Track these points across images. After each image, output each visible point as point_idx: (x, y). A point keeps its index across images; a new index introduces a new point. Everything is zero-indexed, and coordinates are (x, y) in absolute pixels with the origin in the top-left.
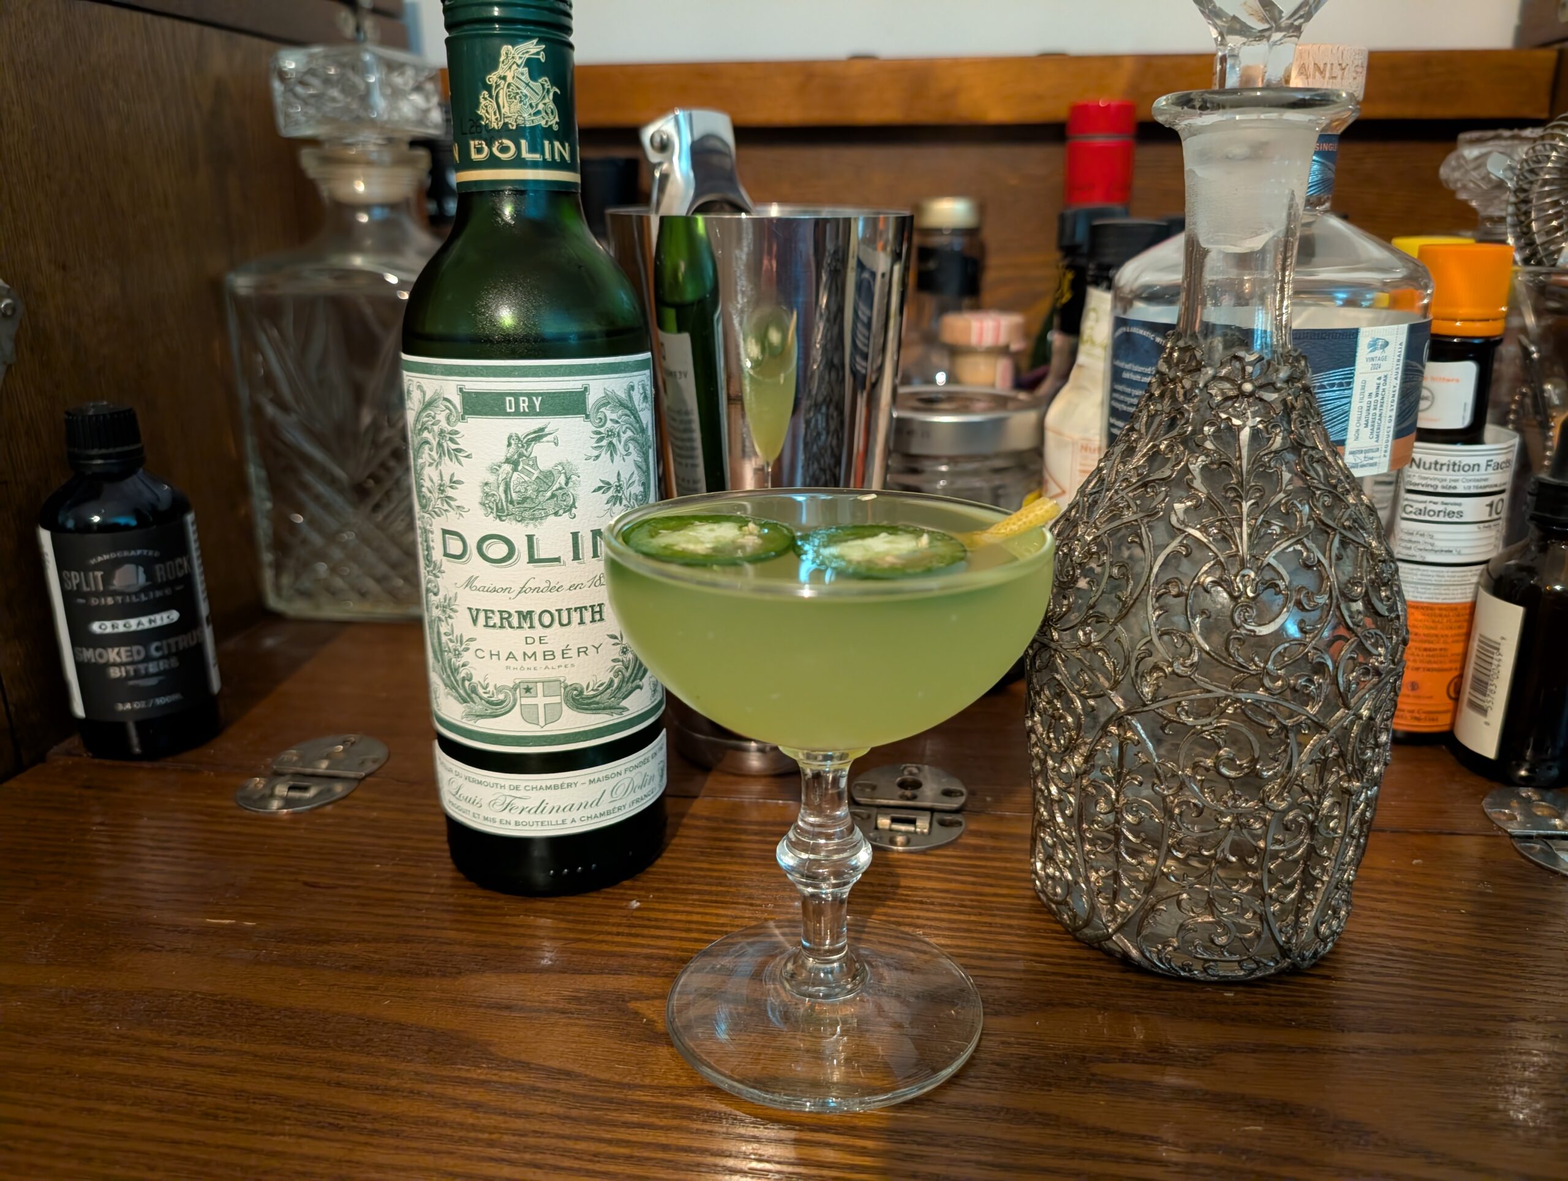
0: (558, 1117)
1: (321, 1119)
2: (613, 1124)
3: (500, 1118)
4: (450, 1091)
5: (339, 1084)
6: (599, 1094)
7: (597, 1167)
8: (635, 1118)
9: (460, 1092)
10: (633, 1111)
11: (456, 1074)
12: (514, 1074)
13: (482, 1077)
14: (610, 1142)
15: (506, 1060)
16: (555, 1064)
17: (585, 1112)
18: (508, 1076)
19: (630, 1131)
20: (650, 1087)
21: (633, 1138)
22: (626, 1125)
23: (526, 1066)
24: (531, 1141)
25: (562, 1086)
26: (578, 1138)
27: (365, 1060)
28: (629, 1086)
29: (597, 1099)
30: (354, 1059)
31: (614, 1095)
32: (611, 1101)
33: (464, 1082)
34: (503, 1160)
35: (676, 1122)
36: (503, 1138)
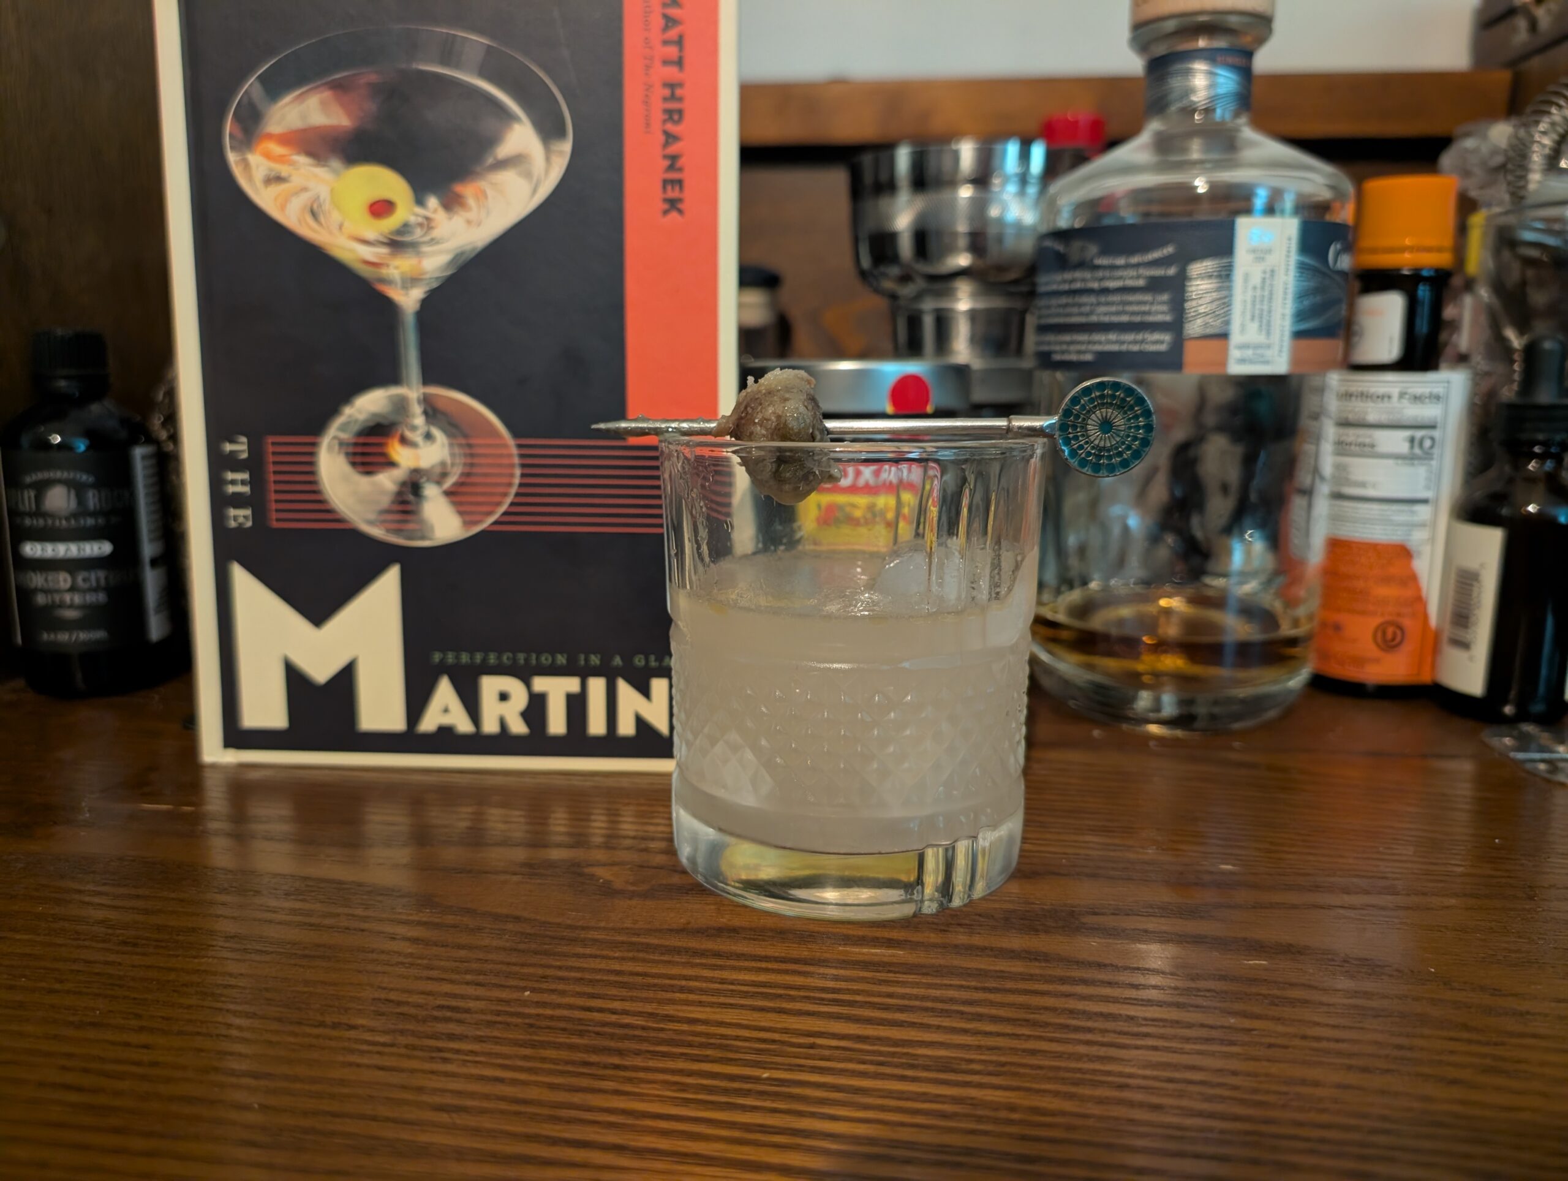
0: (504, 949)
1: (247, 946)
2: (565, 955)
3: (443, 949)
4: (388, 928)
5: (269, 922)
6: (548, 933)
7: (544, 986)
8: (588, 951)
9: (398, 929)
10: (585, 946)
11: (397, 916)
12: (459, 918)
13: (424, 919)
14: (560, 968)
15: (451, 907)
16: (504, 911)
17: (533, 946)
18: (450, 919)
19: (581, 960)
20: (604, 929)
21: (585, 965)
22: (578, 956)
23: (472, 912)
24: (474, 966)
25: (511, 927)
26: (523, 965)
27: (298, 906)
28: (583, 928)
29: (547, 936)
30: (287, 905)
31: (565, 934)
32: (563, 938)
33: (405, 922)
34: (443, 979)
35: (630, 955)
36: (442, 963)
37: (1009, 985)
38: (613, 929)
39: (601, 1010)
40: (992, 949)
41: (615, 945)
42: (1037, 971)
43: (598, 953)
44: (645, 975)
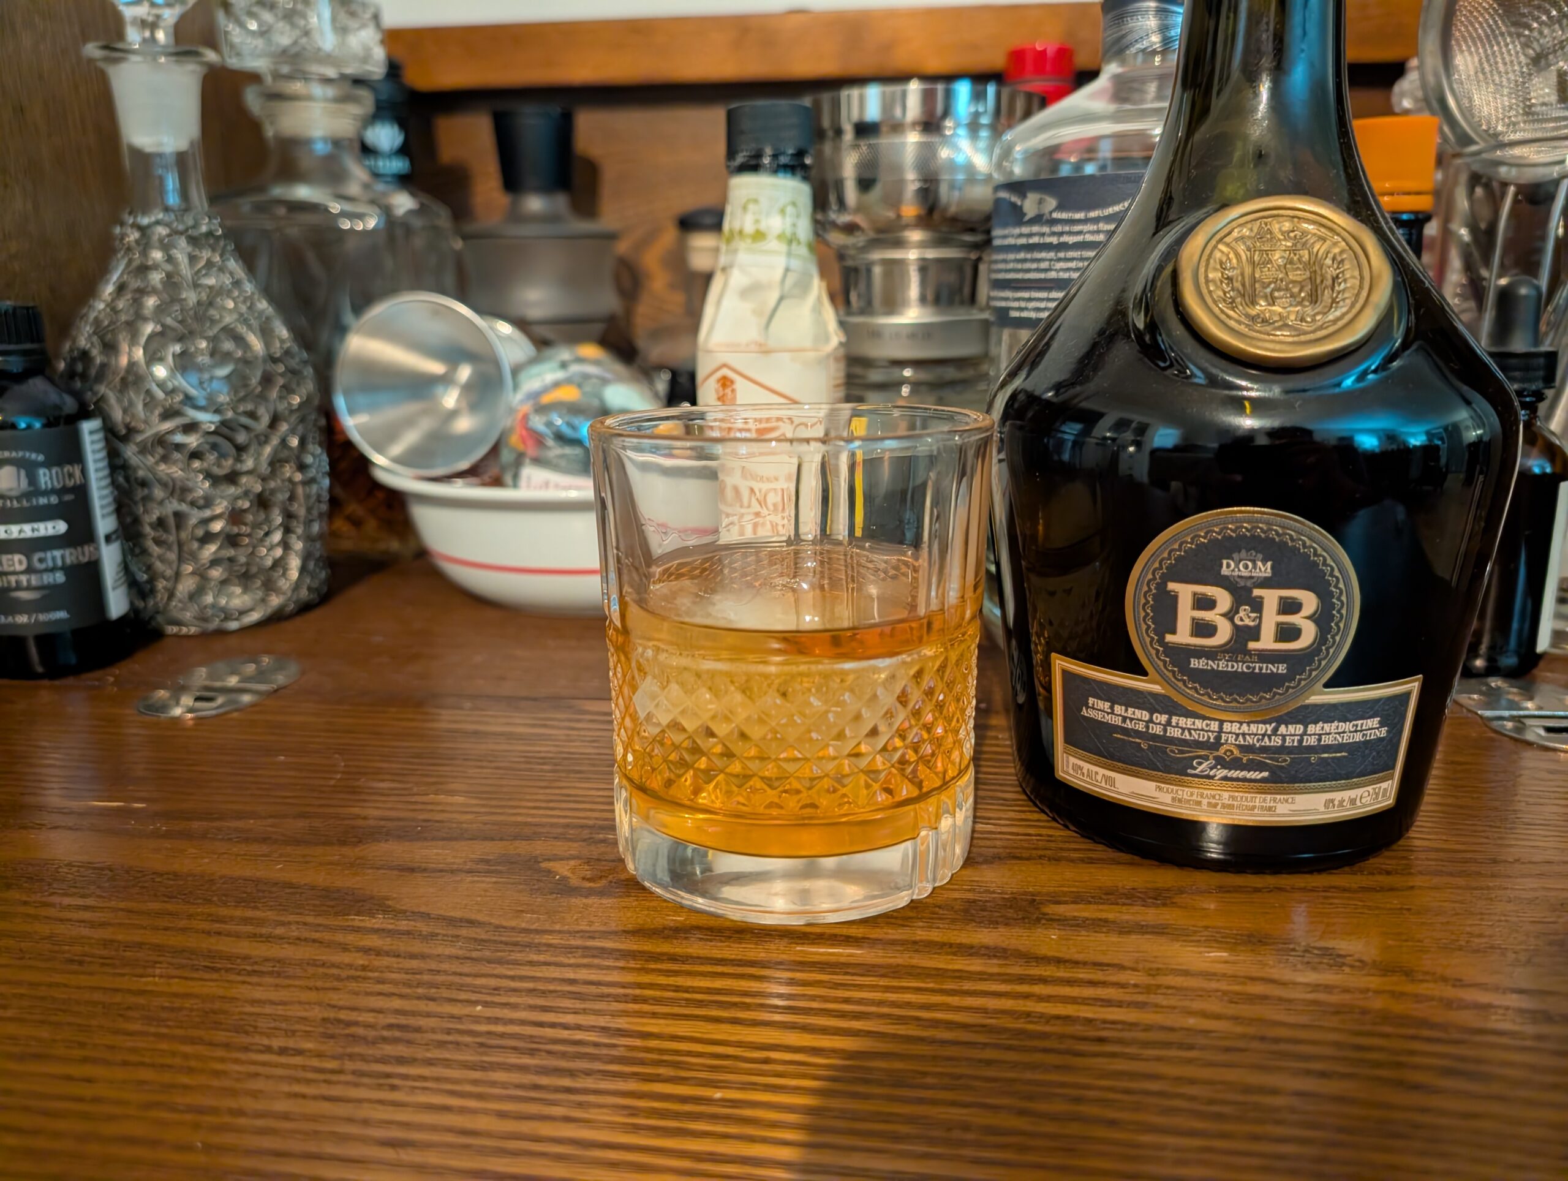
0: (457, 958)
1: (196, 962)
2: (516, 963)
3: (394, 959)
4: (340, 937)
5: (219, 933)
6: (503, 939)
7: (497, 999)
8: (541, 958)
9: (350, 938)
10: (540, 952)
11: (350, 923)
12: (412, 923)
13: (376, 926)
14: (512, 978)
15: (405, 912)
16: (458, 914)
17: (487, 953)
18: (403, 925)
19: (534, 968)
20: (560, 932)
21: (539, 974)
22: (531, 963)
23: (426, 916)
24: (426, 977)
25: (464, 932)
26: (476, 976)
27: (249, 913)
28: (537, 932)
29: (501, 942)
30: (238, 913)
31: (519, 939)
32: (516, 944)
33: (357, 930)
34: (394, 994)
35: (585, 961)
36: (394, 976)
37: (967, 986)
38: (569, 932)
39: (553, 1025)
40: (951, 945)
41: (570, 950)
42: (996, 970)
43: (553, 959)
44: (598, 984)
